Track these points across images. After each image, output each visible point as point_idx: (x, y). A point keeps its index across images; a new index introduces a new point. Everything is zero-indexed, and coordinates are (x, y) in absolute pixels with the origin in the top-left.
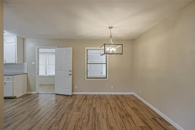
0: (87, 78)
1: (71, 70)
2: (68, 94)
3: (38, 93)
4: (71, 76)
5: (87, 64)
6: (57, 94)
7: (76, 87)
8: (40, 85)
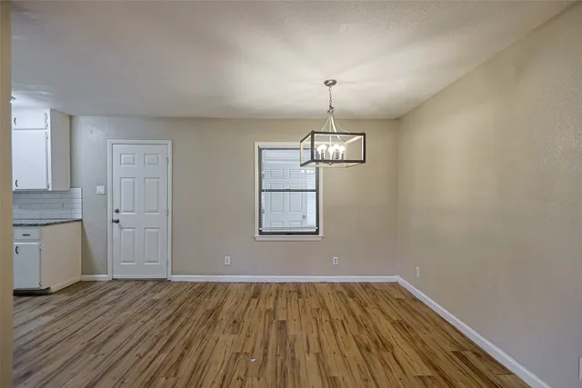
0: (261, 233)
5: (261, 190)
7: (228, 260)
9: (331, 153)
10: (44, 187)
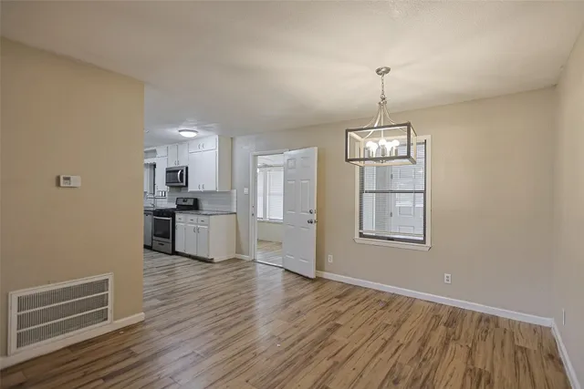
0: (361, 235)
1: (314, 208)
2: (306, 275)
3: (254, 261)
4: (314, 225)
5: (362, 192)
6: (286, 270)
7: (330, 259)
8: (260, 241)
9: (389, 150)
10: (214, 189)
